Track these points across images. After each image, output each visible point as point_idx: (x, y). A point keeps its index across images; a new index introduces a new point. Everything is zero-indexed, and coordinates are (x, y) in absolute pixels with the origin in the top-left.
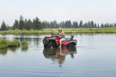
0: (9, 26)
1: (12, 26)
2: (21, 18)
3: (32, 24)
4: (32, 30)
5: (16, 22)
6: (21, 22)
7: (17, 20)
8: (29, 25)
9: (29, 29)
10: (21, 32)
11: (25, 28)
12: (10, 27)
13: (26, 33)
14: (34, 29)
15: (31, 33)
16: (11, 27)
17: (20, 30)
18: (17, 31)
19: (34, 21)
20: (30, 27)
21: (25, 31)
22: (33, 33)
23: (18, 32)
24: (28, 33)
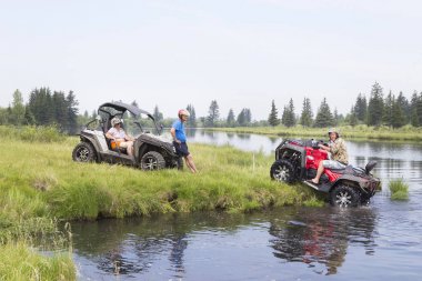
0: (339, 114)
1: (348, 115)
2: (377, 90)
3: (409, 109)
4: (408, 126)
5: (361, 102)
6: (376, 102)
7: (362, 96)
8: (398, 114)
9: (397, 125)
10: (376, 134)
11: (386, 120)
12: (341, 116)
13: (388, 139)
14: (415, 125)
15: (406, 139)
16: (345, 116)
17: (372, 128)
18: (361, 129)
19: (414, 100)
20: (402, 120)
21: (386, 131)
22: (412, 140)
23: (367, 134)
24: (398, 139)
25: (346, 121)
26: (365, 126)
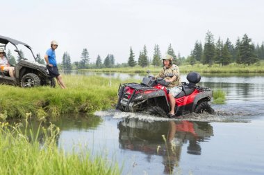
0: (181, 57)
1: (189, 57)
2: (209, 37)
3: (234, 51)
4: (233, 64)
5: (198, 47)
6: (209, 46)
7: (199, 43)
8: (225, 54)
9: (225, 63)
10: (209, 70)
11: (217, 59)
12: (183, 58)
13: (218, 72)
14: (239, 62)
15: (231, 72)
16: (186, 58)
17: (206, 66)
18: (198, 66)
19: (238, 44)
20: (229, 59)
21: (216, 67)
22: (235, 72)
23: (202, 70)
24: (225, 72)
25: (187, 61)
26: (201, 65)
